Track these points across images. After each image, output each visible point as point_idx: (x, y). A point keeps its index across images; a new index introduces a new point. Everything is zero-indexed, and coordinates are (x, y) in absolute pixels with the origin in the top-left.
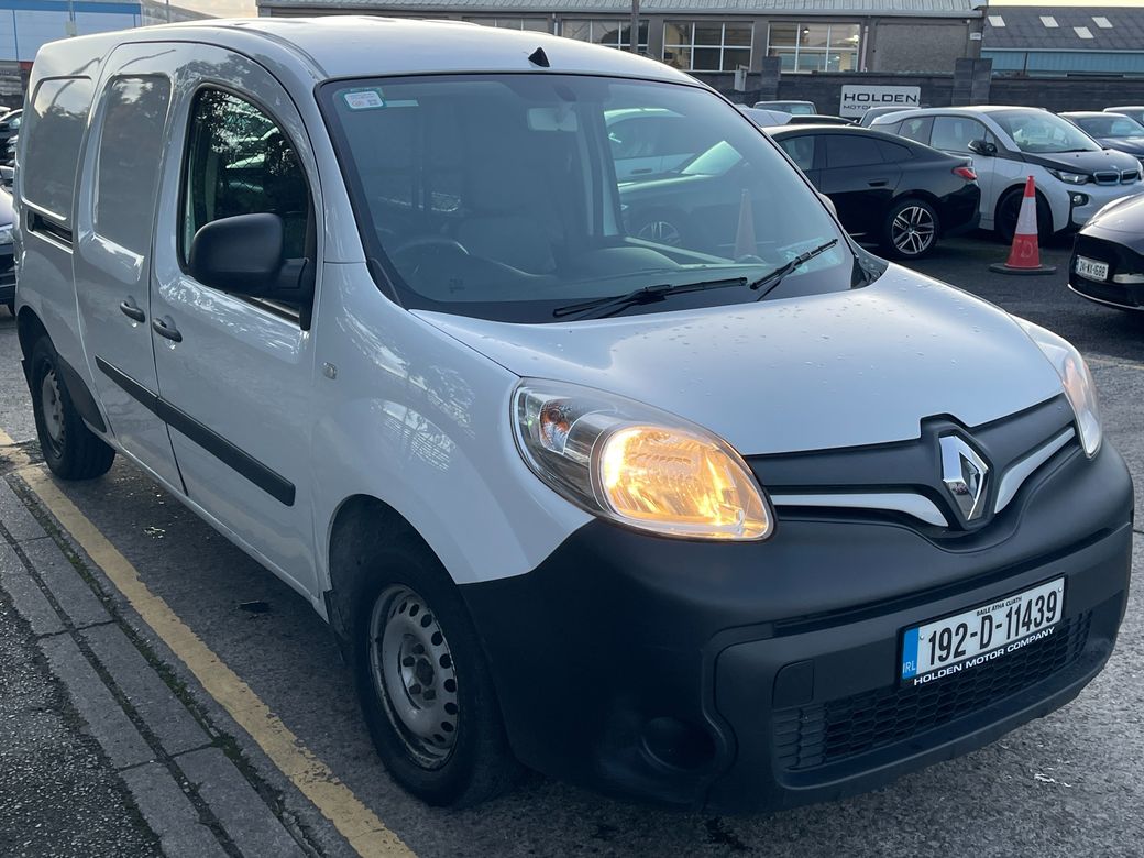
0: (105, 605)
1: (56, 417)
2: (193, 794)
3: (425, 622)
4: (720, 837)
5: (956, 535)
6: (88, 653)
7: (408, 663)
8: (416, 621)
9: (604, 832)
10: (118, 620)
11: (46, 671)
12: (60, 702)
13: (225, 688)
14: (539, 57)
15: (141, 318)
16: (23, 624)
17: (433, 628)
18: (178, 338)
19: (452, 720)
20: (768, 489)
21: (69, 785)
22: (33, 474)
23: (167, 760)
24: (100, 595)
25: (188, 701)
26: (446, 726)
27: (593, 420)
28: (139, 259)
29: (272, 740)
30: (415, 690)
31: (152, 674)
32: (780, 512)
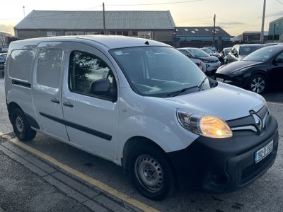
0: (54, 168)
1: (21, 127)
2: (102, 205)
3: (153, 162)
4: (215, 199)
5: (258, 133)
6: (57, 179)
7: (146, 171)
8: (150, 162)
9: (193, 201)
10: (59, 171)
11: (49, 183)
12: (58, 190)
13: (94, 182)
14: (147, 43)
15: (58, 102)
16: (37, 174)
17: (155, 163)
18: (72, 106)
19: (160, 182)
20: (231, 127)
21: (73, 207)
22: (15, 140)
23: (91, 199)
24: (51, 166)
25: (87, 186)
26: (159, 183)
27: (194, 116)
28: (57, 90)
29: (113, 192)
30: (148, 177)
31: (75, 182)
32: (233, 131)
